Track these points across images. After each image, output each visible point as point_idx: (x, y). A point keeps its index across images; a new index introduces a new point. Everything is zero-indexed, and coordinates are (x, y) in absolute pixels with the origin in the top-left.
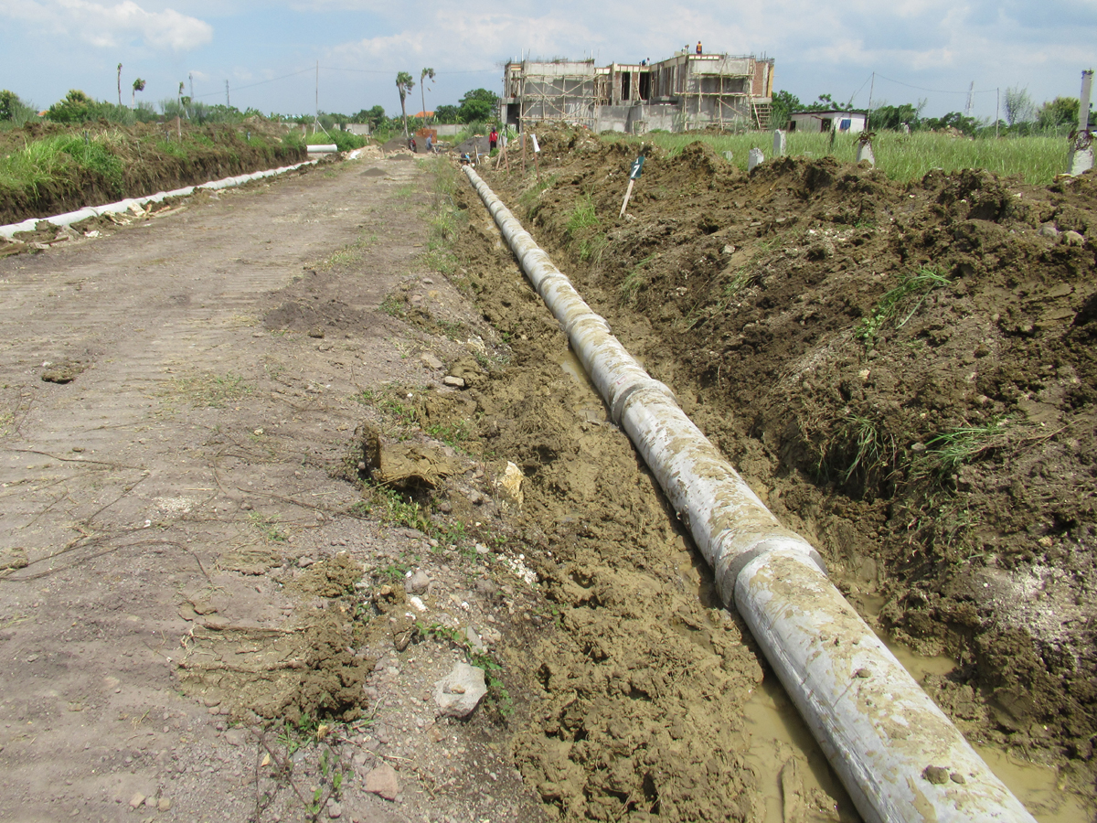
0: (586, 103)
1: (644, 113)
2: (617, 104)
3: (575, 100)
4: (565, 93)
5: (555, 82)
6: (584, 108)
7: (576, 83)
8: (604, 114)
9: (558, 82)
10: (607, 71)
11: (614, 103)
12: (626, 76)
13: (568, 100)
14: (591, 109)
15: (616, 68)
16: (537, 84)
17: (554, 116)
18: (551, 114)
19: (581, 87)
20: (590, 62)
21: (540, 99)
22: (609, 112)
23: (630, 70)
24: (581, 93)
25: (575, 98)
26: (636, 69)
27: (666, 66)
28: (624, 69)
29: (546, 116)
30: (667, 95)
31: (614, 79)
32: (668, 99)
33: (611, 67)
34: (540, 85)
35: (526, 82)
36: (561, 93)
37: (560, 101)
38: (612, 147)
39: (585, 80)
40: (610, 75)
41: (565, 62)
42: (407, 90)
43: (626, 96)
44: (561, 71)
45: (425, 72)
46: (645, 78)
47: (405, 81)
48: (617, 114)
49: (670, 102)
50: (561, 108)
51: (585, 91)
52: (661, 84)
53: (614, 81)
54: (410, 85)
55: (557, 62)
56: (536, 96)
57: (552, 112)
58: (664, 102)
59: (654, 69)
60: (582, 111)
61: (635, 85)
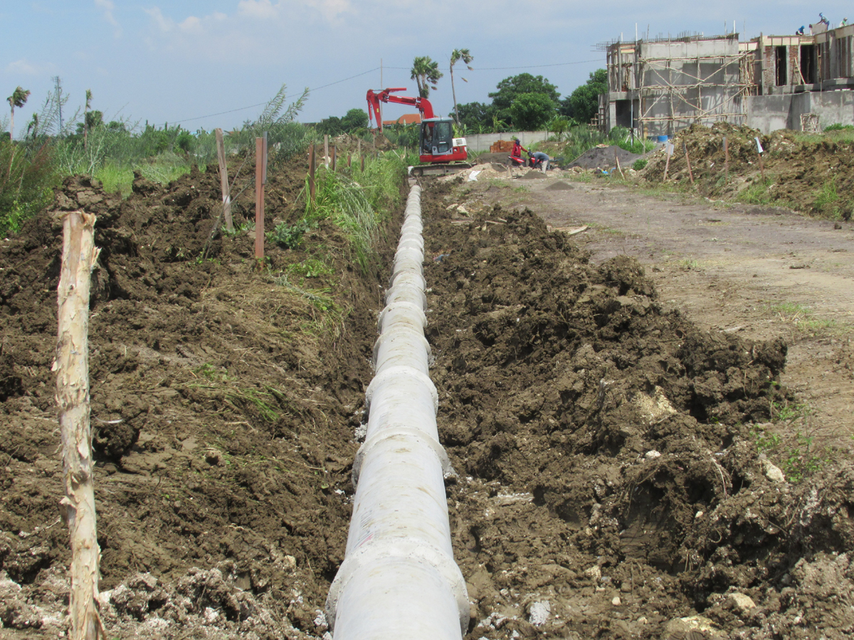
0: (730, 94)
1: (814, 102)
2: (770, 92)
3: (713, 90)
4: (701, 81)
5: (686, 67)
6: (726, 103)
7: (714, 67)
8: (756, 107)
9: (690, 67)
10: (753, 47)
11: (765, 91)
12: (781, 51)
13: (705, 90)
14: (737, 101)
15: (766, 42)
16: (661, 72)
17: (686, 115)
18: (682, 111)
19: (722, 72)
20: (732, 37)
21: (665, 92)
22: (762, 103)
23: (786, 42)
24: (722, 81)
25: (715, 88)
26: (795, 42)
27: (839, 36)
28: (777, 42)
29: (675, 116)
30: (843, 76)
31: (764, 56)
32: (845, 81)
33: (758, 40)
34: (666, 73)
35: (645, 69)
36: (695, 82)
37: (693, 93)
38: (819, 146)
39: (728, 62)
40: (758, 51)
41: (698, 39)
42: (430, 84)
43: (782, 80)
44: (693, 51)
45: (456, 56)
46: (808, 52)
47: (428, 70)
48: (774, 106)
49: (848, 86)
50: (695, 102)
51: (727, 77)
52: (832, 61)
53: (764, 60)
54: (434, 77)
55: (686, 40)
56: (661, 89)
57: (683, 108)
58: (840, 87)
59: (822, 40)
60: (725, 104)
61: (794, 63)
